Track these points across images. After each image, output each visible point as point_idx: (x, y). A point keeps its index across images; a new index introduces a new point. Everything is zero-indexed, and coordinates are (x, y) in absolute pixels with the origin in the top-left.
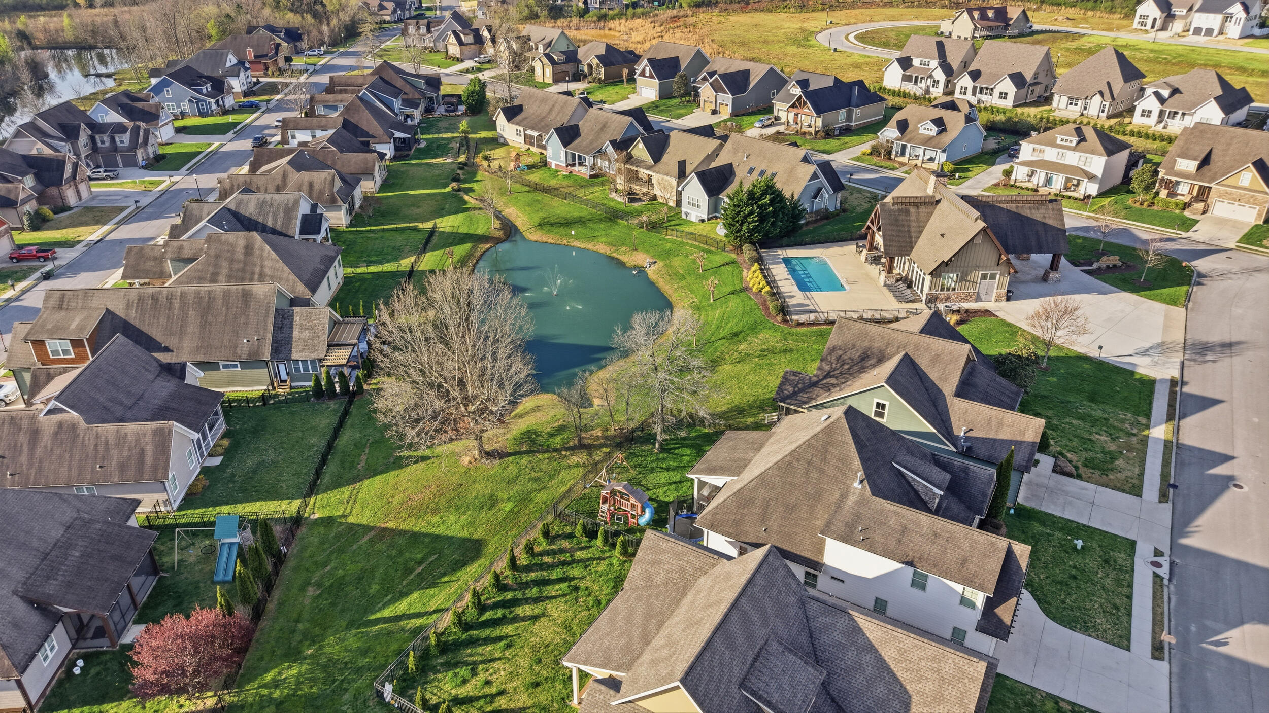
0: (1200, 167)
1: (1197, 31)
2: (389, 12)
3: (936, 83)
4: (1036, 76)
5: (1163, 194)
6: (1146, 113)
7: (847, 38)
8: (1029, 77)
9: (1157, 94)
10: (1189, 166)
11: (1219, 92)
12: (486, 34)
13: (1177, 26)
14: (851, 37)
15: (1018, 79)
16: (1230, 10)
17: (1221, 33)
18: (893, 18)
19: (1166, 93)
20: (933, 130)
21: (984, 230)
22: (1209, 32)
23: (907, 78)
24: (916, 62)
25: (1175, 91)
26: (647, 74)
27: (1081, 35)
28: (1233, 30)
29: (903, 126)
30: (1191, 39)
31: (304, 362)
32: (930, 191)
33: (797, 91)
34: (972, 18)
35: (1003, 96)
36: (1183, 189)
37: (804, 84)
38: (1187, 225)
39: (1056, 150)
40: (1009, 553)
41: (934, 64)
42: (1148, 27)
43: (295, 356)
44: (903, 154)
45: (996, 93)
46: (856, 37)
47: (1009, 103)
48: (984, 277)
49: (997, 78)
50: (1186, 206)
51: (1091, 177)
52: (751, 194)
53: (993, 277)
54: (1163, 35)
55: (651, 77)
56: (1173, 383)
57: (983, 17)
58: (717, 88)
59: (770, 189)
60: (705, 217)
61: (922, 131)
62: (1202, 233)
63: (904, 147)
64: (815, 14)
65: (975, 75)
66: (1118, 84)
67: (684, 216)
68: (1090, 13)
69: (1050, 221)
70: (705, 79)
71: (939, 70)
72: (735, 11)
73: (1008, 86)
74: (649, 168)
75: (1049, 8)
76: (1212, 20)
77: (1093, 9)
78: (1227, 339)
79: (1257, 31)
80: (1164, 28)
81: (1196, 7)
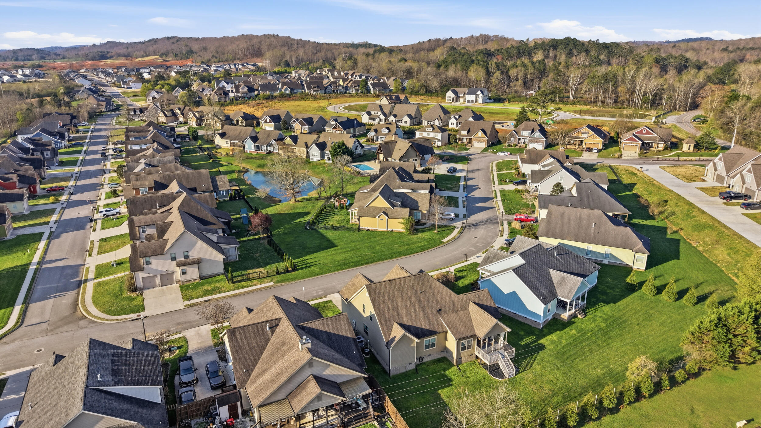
0: (468, 133)
1: (468, 101)
2: (104, 106)
3: (381, 120)
4: (415, 115)
5: (460, 142)
6: (453, 124)
7: (339, 108)
8: (413, 115)
9: (454, 117)
10: (464, 133)
11: (473, 115)
12: (178, 111)
13: (461, 100)
14: (341, 108)
15: (409, 116)
16: (477, 93)
17: (476, 102)
18: (355, 101)
19: (457, 117)
20: (387, 131)
21: (411, 145)
22: (472, 102)
23: (370, 119)
24: (373, 113)
25: (460, 116)
26: (268, 121)
27: (428, 105)
28: (480, 101)
29: (376, 131)
30: (467, 104)
31: (223, 191)
32: (393, 139)
33: (334, 123)
34: (387, 99)
35: (406, 122)
36: (465, 140)
37: (336, 120)
38: (467, 149)
39: (426, 133)
40: (431, 185)
41: (379, 113)
42: (451, 101)
43: (220, 189)
44: (377, 140)
45: (403, 121)
46: (343, 108)
47: (408, 125)
48: (413, 160)
49: (402, 116)
50: (466, 145)
51: (439, 140)
52: (339, 146)
53: (416, 160)
54: (457, 104)
55: (270, 122)
56: (465, 176)
57: (391, 99)
58: (301, 124)
59: (343, 144)
60: (320, 159)
61: (383, 132)
62: (471, 151)
63: (377, 138)
64: (321, 101)
65: (395, 116)
66: (442, 115)
67: (311, 160)
68: (430, 98)
69: (428, 146)
70: (294, 122)
71: (382, 115)
72: (285, 100)
73: (406, 119)
74: (294, 146)
75: (414, 96)
76: (472, 97)
77: (431, 96)
78: (478, 168)
79: (488, 101)
80: (457, 101)
81: (466, 93)
